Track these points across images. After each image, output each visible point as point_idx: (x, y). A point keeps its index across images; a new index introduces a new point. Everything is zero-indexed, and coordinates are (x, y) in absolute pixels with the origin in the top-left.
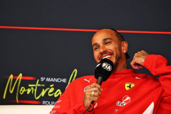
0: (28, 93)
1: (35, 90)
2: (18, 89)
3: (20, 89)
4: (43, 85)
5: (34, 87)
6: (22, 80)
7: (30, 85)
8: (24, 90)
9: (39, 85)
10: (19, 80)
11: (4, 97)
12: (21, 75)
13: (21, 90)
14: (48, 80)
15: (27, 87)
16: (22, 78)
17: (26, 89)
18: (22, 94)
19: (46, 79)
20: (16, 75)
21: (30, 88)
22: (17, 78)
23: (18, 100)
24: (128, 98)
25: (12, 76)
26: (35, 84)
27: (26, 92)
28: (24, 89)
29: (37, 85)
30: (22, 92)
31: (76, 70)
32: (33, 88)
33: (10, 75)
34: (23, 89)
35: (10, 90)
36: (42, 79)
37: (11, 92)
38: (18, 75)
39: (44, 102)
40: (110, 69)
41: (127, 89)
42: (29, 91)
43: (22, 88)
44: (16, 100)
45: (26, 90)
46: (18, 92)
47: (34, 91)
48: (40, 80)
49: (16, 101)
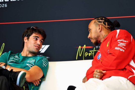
1: (93, 54)
2: (84, 54)
3: (85, 53)
5: (93, 52)
6: (85, 48)
7: (90, 51)
8: (87, 54)
9: (95, 51)
10: (84, 48)
12: (85, 46)
13: (86, 54)
15: (89, 52)
17: (88, 54)
19: (99, 47)
20: (82, 46)
25: (80, 47)
29: (94, 50)
30: (86, 55)
32: (92, 53)
33: (79, 46)
35: (80, 54)
37: (80, 56)
38: (83, 46)
42: (90, 54)
43: (86, 53)
48: (96, 48)
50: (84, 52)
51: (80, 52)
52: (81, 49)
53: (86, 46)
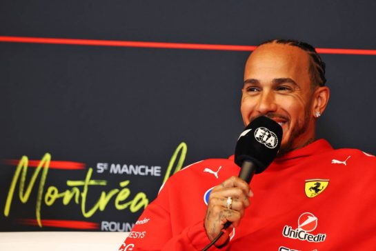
0: (66, 201)
1: (84, 195)
2: (41, 192)
3: (45, 191)
4: (103, 183)
5: (81, 188)
6: (50, 170)
7: (70, 183)
8: (56, 195)
9: (93, 182)
10: (42, 169)
11: (7, 212)
12: (47, 157)
13: (48, 194)
14: (115, 169)
15: (63, 188)
16: (50, 164)
17: (59, 192)
18: (49, 203)
19: (109, 167)
20: (35, 157)
21: (71, 188)
22: (38, 164)
23: (42, 218)
24: (312, 219)
25: (25, 161)
26: (83, 179)
27: (60, 200)
28: (56, 191)
29: (89, 181)
30: (49, 199)
31: (183, 145)
32: (77, 191)
33: (20, 158)
35: (21, 194)
36: (101, 167)
37: (24, 199)
38: (40, 158)
39: (105, 225)
40: (273, 144)
41: (310, 193)
42: (67, 197)
43: (51, 189)
44: (35, 218)
45: (61, 195)
46: (40, 198)
47: (80, 198)
48: (95, 169)
49: (37, 222)
50: (43, 183)
51: (22, 185)
52: (31, 170)
53: (52, 159)
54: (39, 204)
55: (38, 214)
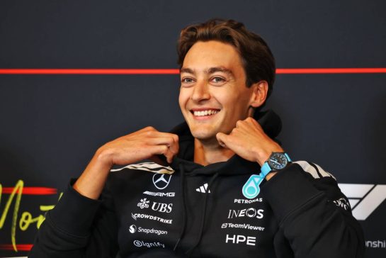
2: (16, 218)
3: (19, 217)
6: (23, 195)
7: (42, 208)
8: (30, 221)
10: (16, 195)
12: (21, 183)
13: (23, 220)
15: (36, 213)
16: (23, 191)
17: (33, 218)
18: (24, 228)
20: (9, 184)
21: (43, 213)
22: (12, 191)
23: (17, 243)
27: (34, 225)
28: (30, 216)
30: (24, 224)
34: (27, 218)
38: (14, 186)
42: (40, 221)
43: (25, 215)
44: (11, 243)
45: (35, 220)
46: (15, 224)
49: (12, 247)
53: (25, 186)
54: (14, 229)
55: (13, 239)
